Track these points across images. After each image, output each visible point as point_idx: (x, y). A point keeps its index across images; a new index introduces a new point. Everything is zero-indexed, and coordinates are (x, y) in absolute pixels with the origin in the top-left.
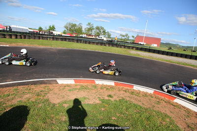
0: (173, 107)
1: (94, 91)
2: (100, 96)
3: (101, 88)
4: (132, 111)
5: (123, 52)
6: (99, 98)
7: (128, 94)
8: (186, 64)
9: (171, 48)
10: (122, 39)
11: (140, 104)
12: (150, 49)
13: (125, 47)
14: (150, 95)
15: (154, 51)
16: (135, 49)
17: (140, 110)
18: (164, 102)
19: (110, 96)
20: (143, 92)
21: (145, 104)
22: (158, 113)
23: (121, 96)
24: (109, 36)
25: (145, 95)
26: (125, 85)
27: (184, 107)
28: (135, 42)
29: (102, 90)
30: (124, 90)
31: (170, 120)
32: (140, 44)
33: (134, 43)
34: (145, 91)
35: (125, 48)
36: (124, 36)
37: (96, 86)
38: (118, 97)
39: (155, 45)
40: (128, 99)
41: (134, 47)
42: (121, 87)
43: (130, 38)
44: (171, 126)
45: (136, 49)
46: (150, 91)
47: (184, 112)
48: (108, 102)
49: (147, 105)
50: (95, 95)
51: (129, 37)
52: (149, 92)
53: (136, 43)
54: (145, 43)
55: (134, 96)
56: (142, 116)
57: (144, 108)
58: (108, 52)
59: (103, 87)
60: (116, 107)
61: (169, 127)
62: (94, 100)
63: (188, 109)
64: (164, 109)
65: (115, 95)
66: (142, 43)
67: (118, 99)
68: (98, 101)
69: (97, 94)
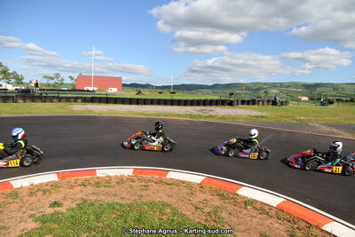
0: (168, 186)
1: (14, 207)
2: (32, 212)
3: (31, 194)
4: (107, 218)
5: (59, 110)
6: (31, 216)
7: (89, 189)
8: (169, 115)
9: (140, 92)
10: (49, 85)
11: (117, 200)
12: (107, 98)
13: (60, 99)
14: (130, 179)
15: (116, 101)
16: (79, 100)
17: (121, 211)
18: (153, 184)
19: (56, 204)
20: (116, 177)
21: (125, 197)
22: (151, 204)
23: (79, 196)
24: (19, 80)
25: (121, 180)
26: (78, 175)
27: (183, 182)
28: (77, 88)
29: (33, 199)
30: (79, 182)
31: (172, 210)
32: (88, 91)
33: (75, 90)
34: (119, 174)
35: (60, 101)
36: (52, 79)
37: (15, 194)
38: (73, 200)
39: (114, 90)
40: (93, 198)
41: (78, 98)
42: (72, 179)
43: (65, 82)
44: (175, 218)
45: (83, 101)
46: (127, 171)
47: (185, 190)
48: (55, 218)
49: (129, 199)
50: (20, 214)
51: (62, 80)
52: (126, 175)
53: (79, 90)
54: (95, 89)
55: (102, 188)
56: (128, 220)
57: (127, 204)
58: (26, 115)
59: (33, 191)
60: (75, 222)
61: (172, 221)
62: (22, 225)
63: (188, 183)
64: (158, 195)
65: (64, 198)
66: (91, 89)
67: (74, 206)
68: (31, 225)
69: (24, 209)
